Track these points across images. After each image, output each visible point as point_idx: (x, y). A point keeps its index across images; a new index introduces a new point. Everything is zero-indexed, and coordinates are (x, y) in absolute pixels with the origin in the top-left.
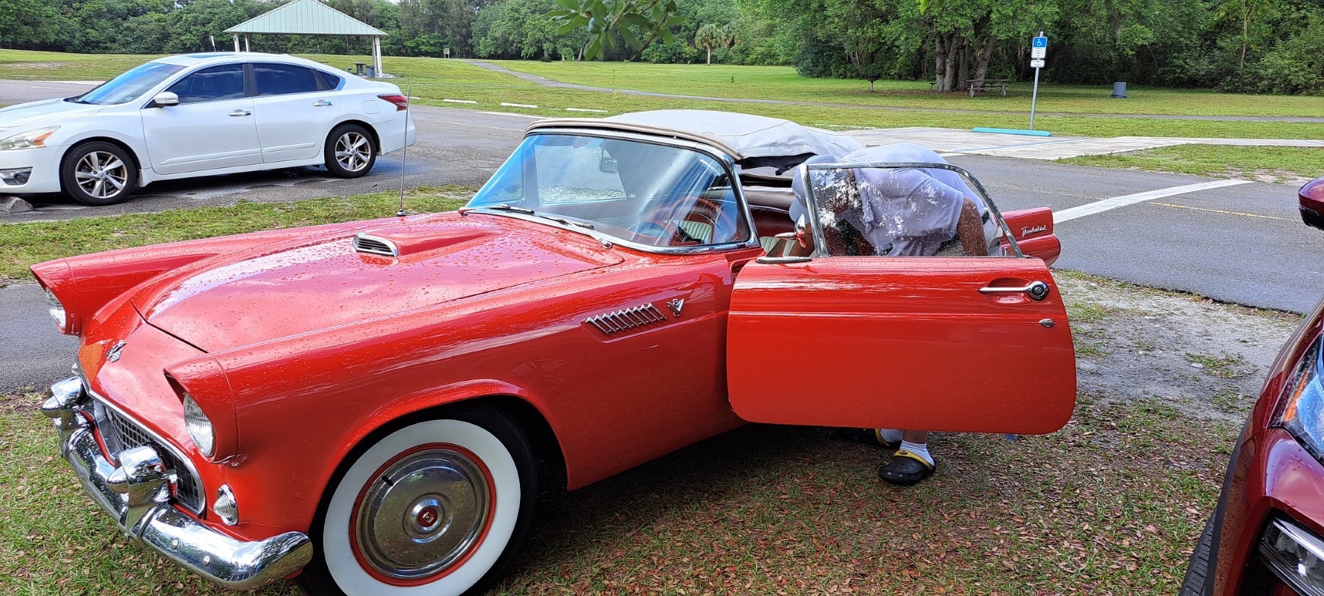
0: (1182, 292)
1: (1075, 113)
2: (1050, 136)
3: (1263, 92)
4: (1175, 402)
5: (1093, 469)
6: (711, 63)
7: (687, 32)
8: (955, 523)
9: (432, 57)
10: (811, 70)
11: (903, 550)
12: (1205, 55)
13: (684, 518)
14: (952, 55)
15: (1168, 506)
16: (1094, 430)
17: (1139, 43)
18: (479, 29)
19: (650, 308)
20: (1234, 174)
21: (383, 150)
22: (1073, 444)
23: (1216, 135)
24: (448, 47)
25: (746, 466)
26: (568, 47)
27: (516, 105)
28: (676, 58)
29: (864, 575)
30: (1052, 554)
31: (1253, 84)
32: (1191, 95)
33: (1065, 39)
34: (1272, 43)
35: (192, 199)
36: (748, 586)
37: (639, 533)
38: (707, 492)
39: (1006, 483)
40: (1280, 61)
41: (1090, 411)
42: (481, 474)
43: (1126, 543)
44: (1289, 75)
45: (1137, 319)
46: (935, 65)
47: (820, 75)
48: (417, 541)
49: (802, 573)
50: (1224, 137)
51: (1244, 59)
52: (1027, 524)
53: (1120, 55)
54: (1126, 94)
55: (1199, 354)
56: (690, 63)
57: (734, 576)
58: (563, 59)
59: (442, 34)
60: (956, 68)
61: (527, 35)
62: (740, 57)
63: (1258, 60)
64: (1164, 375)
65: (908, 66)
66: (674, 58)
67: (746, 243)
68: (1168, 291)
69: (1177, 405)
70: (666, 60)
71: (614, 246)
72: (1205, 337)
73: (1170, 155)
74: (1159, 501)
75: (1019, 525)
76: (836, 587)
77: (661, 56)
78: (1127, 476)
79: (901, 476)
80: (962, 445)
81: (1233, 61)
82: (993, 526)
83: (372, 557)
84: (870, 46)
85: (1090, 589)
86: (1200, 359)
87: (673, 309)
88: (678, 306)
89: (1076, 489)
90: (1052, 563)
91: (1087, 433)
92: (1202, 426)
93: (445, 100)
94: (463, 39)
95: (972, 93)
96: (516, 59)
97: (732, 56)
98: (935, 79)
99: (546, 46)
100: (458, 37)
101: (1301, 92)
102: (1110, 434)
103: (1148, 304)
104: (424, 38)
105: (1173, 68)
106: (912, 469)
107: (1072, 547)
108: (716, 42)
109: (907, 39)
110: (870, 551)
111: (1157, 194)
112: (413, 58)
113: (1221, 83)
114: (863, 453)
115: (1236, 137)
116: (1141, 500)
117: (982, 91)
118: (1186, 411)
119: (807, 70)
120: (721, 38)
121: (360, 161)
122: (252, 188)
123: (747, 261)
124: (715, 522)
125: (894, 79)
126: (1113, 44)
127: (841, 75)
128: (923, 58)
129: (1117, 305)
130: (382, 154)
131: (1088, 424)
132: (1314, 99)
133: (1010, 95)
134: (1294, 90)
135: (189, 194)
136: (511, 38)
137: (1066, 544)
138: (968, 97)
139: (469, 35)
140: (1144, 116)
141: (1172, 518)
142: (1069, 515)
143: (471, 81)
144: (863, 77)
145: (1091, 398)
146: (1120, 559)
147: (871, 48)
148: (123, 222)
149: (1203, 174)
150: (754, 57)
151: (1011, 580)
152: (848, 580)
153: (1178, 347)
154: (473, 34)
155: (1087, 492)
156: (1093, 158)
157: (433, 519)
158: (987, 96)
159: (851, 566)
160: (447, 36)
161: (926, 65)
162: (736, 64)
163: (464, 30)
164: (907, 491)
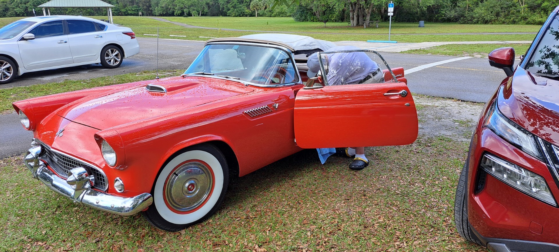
0: (450, 98)
1: (405, 34)
2: (397, 43)
3: (475, 23)
4: (450, 136)
5: (423, 160)
6: (257, 16)
7: (246, 3)
8: (378, 180)
9: (134, 16)
10: (300, 19)
11: (361, 190)
12: (453, 9)
13: (281, 186)
14: (356, 12)
15: (450, 170)
16: (423, 148)
17: (428, 5)
18: (154, 3)
19: (267, 107)
20: (466, 55)
21: (126, 56)
22: (416, 152)
23: (458, 40)
24: (141, 11)
25: (300, 167)
26: (195, 10)
27: (177, 36)
28: (242, 14)
29: (348, 199)
30: (412, 188)
31: (471, 20)
32: (449, 25)
33: (399, 4)
34: (477, 4)
35: (43, 80)
36: (308, 206)
37: (265, 192)
38: (287, 177)
39: (394, 167)
40: (480, 11)
41: (421, 141)
42: (209, 170)
43: (437, 182)
44: (484, 16)
45: (435, 109)
46: (350, 15)
47: (303, 21)
48: (188, 196)
49: (326, 200)
50: (462, 41)
51: (468, 10)
52: (403, 179)
53: (421, 10)
54: (424, 26)
55: (457, 120)
56: (249, 17)
57: (302, 203)
58: (193, 16)
59: (138, 6)
60: (358, 16)
61: (176, 5)
62: (270, 13)
63: (472, 11)
64: (446, 128)
65: (338, 16)
66: (241, 14)
67: (298, 83)
68: (445, 98)
69: (451, 137)
70: (238, 15)
71: (249, 85)
72: (459, 114)
73: (442, 48)
74: (447, 169)
75: (400, 179)
76: (339, 204)
77: (236, 14)
78: (435, 162)
79: (357, 167)
80: (377, 155)
81: (463, 11)
82: (391, 180)
83: (171, 203)
84: (323, 8)
85: (426, 198)
86: (457, 121)
87: (275, 107)
88: (276, 106)
89: (418, 167)
90: (412, 191)
91: (421, 148)
92: (460, 144)
93: (144, 34)
94: (147, 7)
95: (365, 27)
96: (172, 16)
97: (266, 13)
98: (350, 21)
99: (185, 10)
100: (145, 7)
101: (489, 23)
102: (428, 148)
103: (438, 103)
104: (130, 8)
105: (441, 15)
106: (360, 164)
107: (419, 185)
108: (259, 7)
109: (338, 5)
110: (349, 192)
111: (439, 63)
112: (125, 17)
113: (460, 20)
114: (342, 160)
115: (466, 41)
116: (441, 169)
117: (369, 26)
118: (454, 139)
119: (298, 18)
120: (261, 6)
121: (116, 61)
122: (69, 74)
123: (299, 89)
124: (292, 187)
125: (333, 21)
126: (418, 5)
127: (312, 20)
128: (345, 13)
129: (427, 104)
130: (126, 58)
131: (420, 145)
132: (494, 25)
133: (380, 27)
134: (486, 22)
135: (41, 78)
136: (169, 7)
137: (417, 184)
138: (363, 28)
139: (150, 6)
140: (431, 34)
141: (452, 174)
142: (417, 175)
143: (154, 26)
144: (321, 21)
145: (421, 137)
146: (435, 188)
147: (324, 9)
148: (14, 91)
149: (455, 55)
150: (275, 14)
151: (399, 197)
152: (343, 202)
153: (450, 118)
154: (152, 6)
155: (422, 168)
156: (414, 51)
157: (193, 188)
158: (371, 28)
159: (343, 197)
160: (140, 6)
161: (346, 16)
162: (268, 17)
163: (148, 4)
164: (359, 172)
